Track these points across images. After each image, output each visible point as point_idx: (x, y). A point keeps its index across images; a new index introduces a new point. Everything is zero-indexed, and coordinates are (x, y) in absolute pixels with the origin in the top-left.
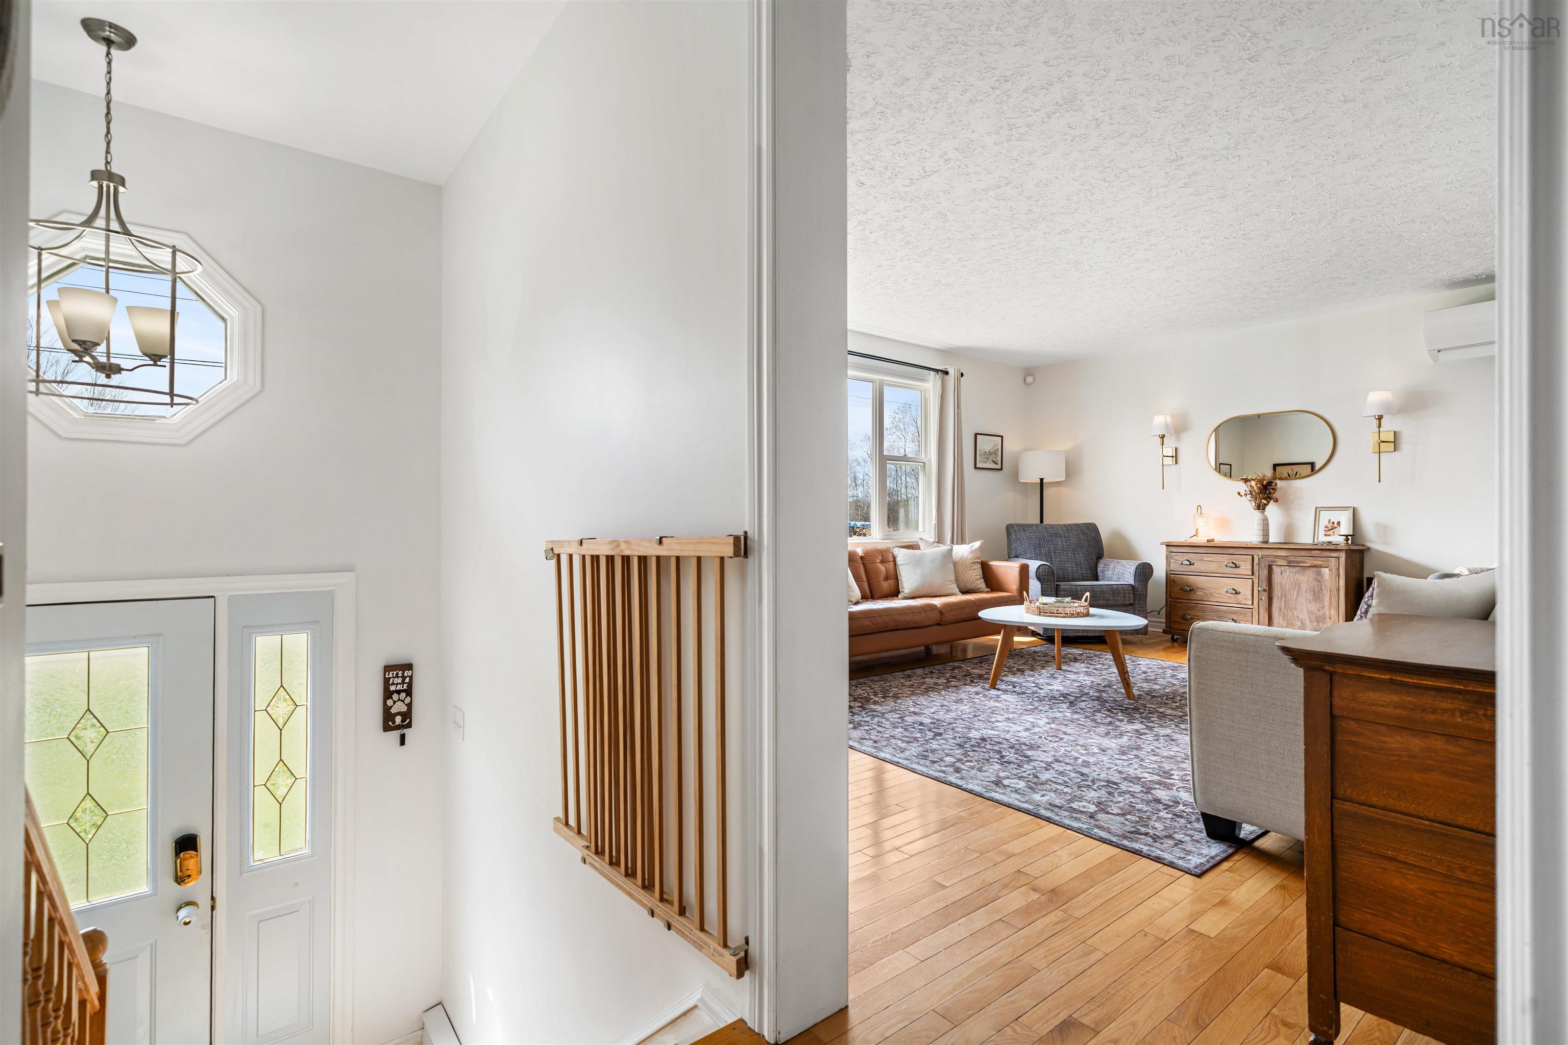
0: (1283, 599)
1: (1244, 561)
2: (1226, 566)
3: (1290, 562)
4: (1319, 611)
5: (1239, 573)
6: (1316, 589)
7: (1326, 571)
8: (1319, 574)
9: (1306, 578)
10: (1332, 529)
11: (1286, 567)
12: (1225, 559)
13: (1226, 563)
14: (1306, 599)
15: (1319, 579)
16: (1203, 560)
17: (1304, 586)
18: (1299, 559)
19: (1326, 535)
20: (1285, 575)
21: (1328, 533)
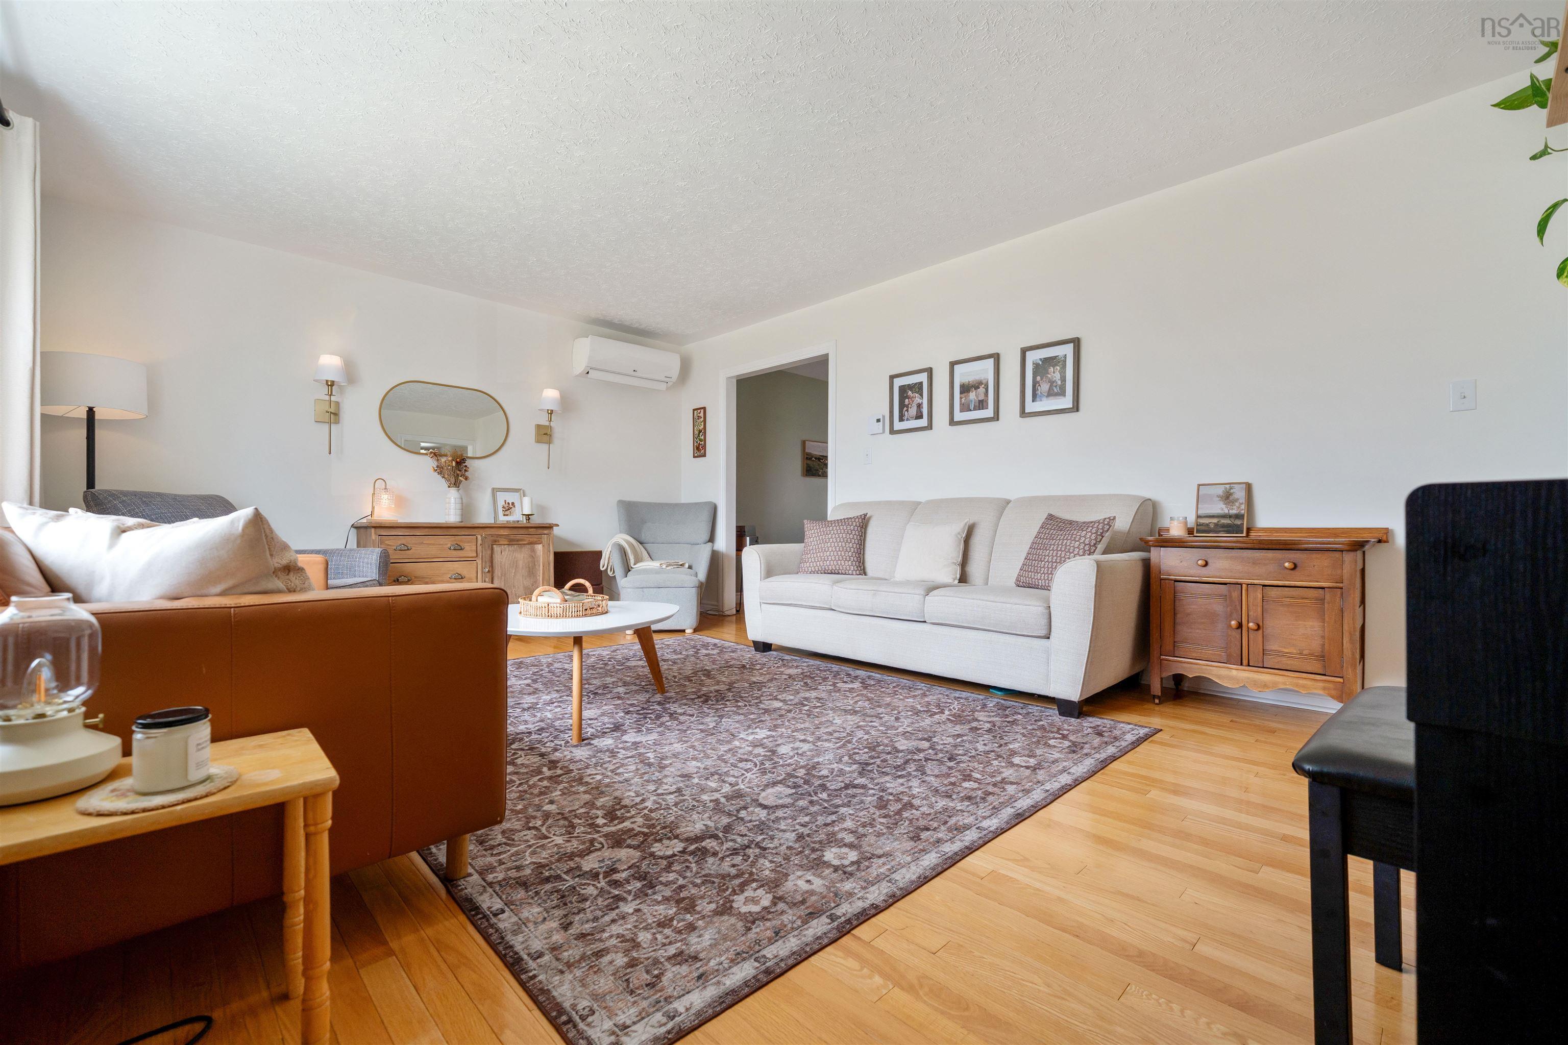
0: (503, 578)
1: (469, 542)
2: (450, 549)
3: (511, 540)
4: (533, 585)
5: (465, 555)
6: (530, 565)
7: (539, 547)
8: (533, 551)
9: (522, 555)
10: (508, 509)
11: (506, 546)
12: (448, 542)
13: (449, 545)
14: (523, 576)
15: (533, 556)
16: (422, 543)
17: (521, 563)
18: (519, 537)
19: (504, 515)
20: (505, 554)
21: (506, 513)
